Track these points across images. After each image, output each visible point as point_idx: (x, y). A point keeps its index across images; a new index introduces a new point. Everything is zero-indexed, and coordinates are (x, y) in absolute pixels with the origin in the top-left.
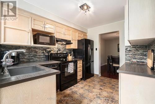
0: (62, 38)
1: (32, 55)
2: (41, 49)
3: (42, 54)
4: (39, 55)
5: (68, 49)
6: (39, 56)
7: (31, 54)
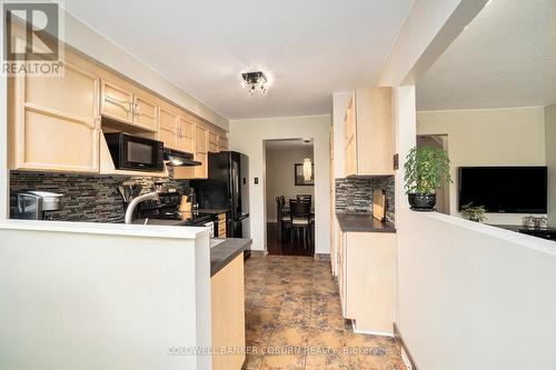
0: (172, 148)
1: (81, 205)
2: (107, 181)
3: (112, 200)
4: (104, 204)
5: (178, 181)
6: (101, 207)
7: (77, 199)
